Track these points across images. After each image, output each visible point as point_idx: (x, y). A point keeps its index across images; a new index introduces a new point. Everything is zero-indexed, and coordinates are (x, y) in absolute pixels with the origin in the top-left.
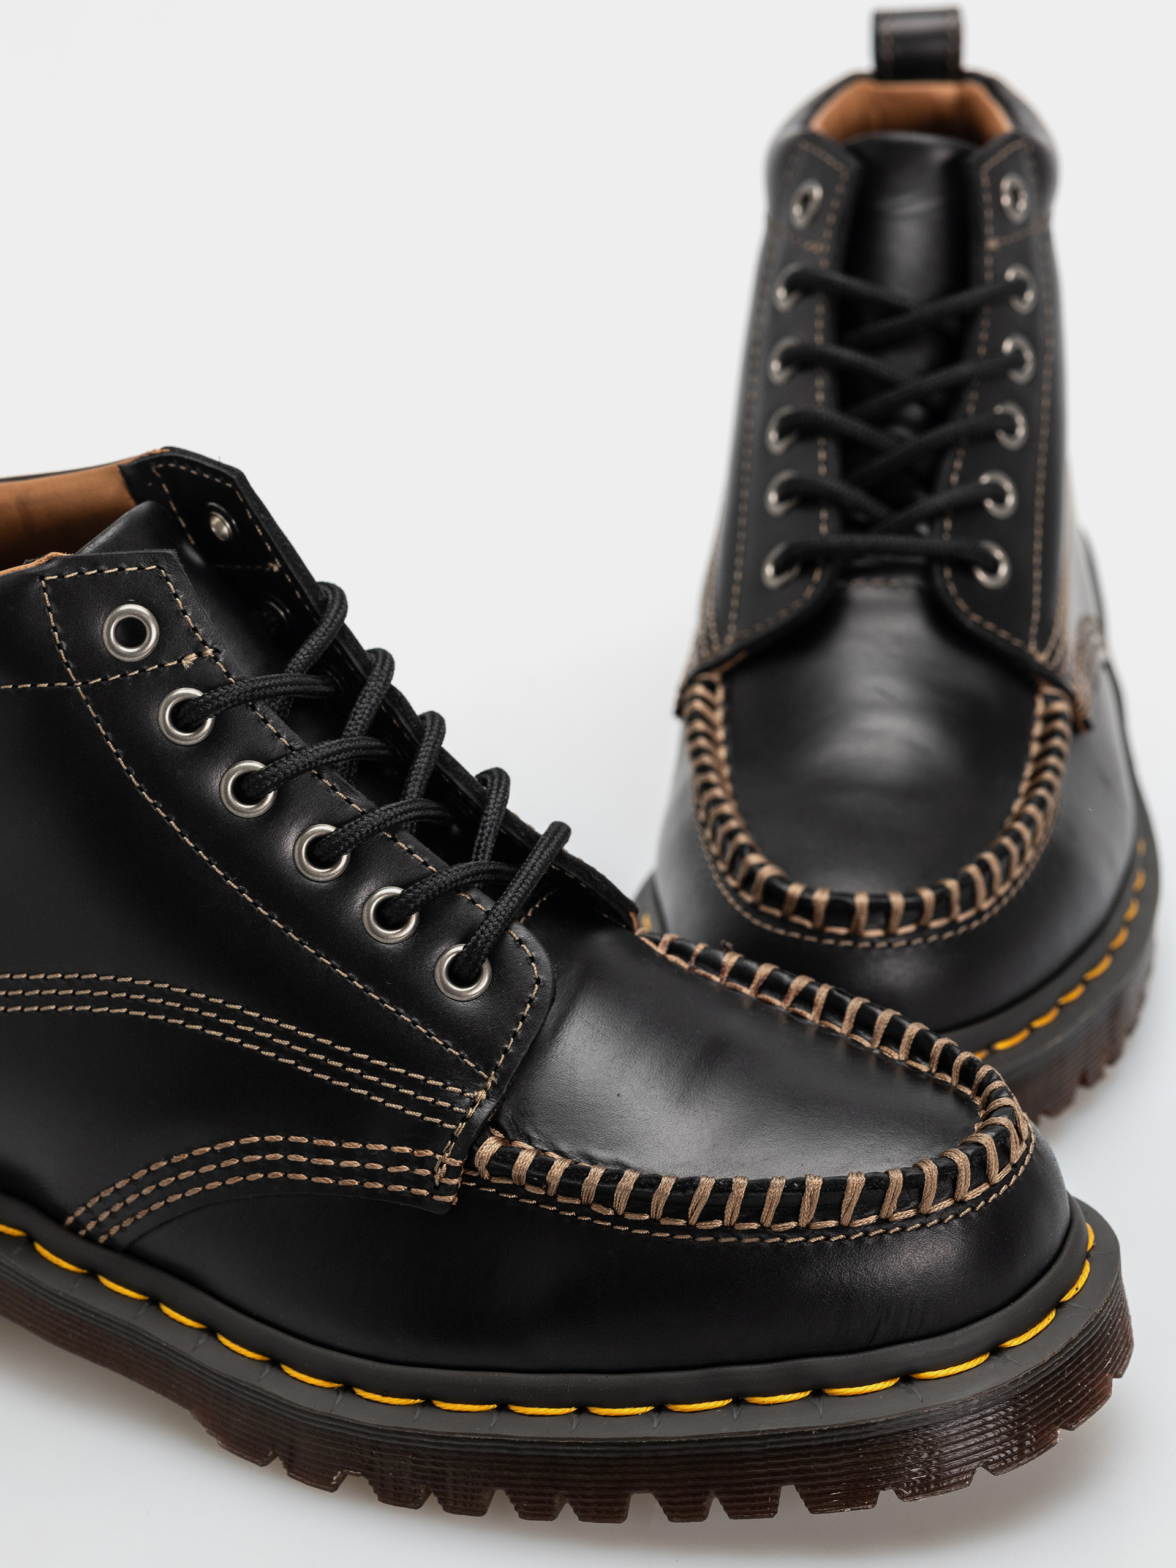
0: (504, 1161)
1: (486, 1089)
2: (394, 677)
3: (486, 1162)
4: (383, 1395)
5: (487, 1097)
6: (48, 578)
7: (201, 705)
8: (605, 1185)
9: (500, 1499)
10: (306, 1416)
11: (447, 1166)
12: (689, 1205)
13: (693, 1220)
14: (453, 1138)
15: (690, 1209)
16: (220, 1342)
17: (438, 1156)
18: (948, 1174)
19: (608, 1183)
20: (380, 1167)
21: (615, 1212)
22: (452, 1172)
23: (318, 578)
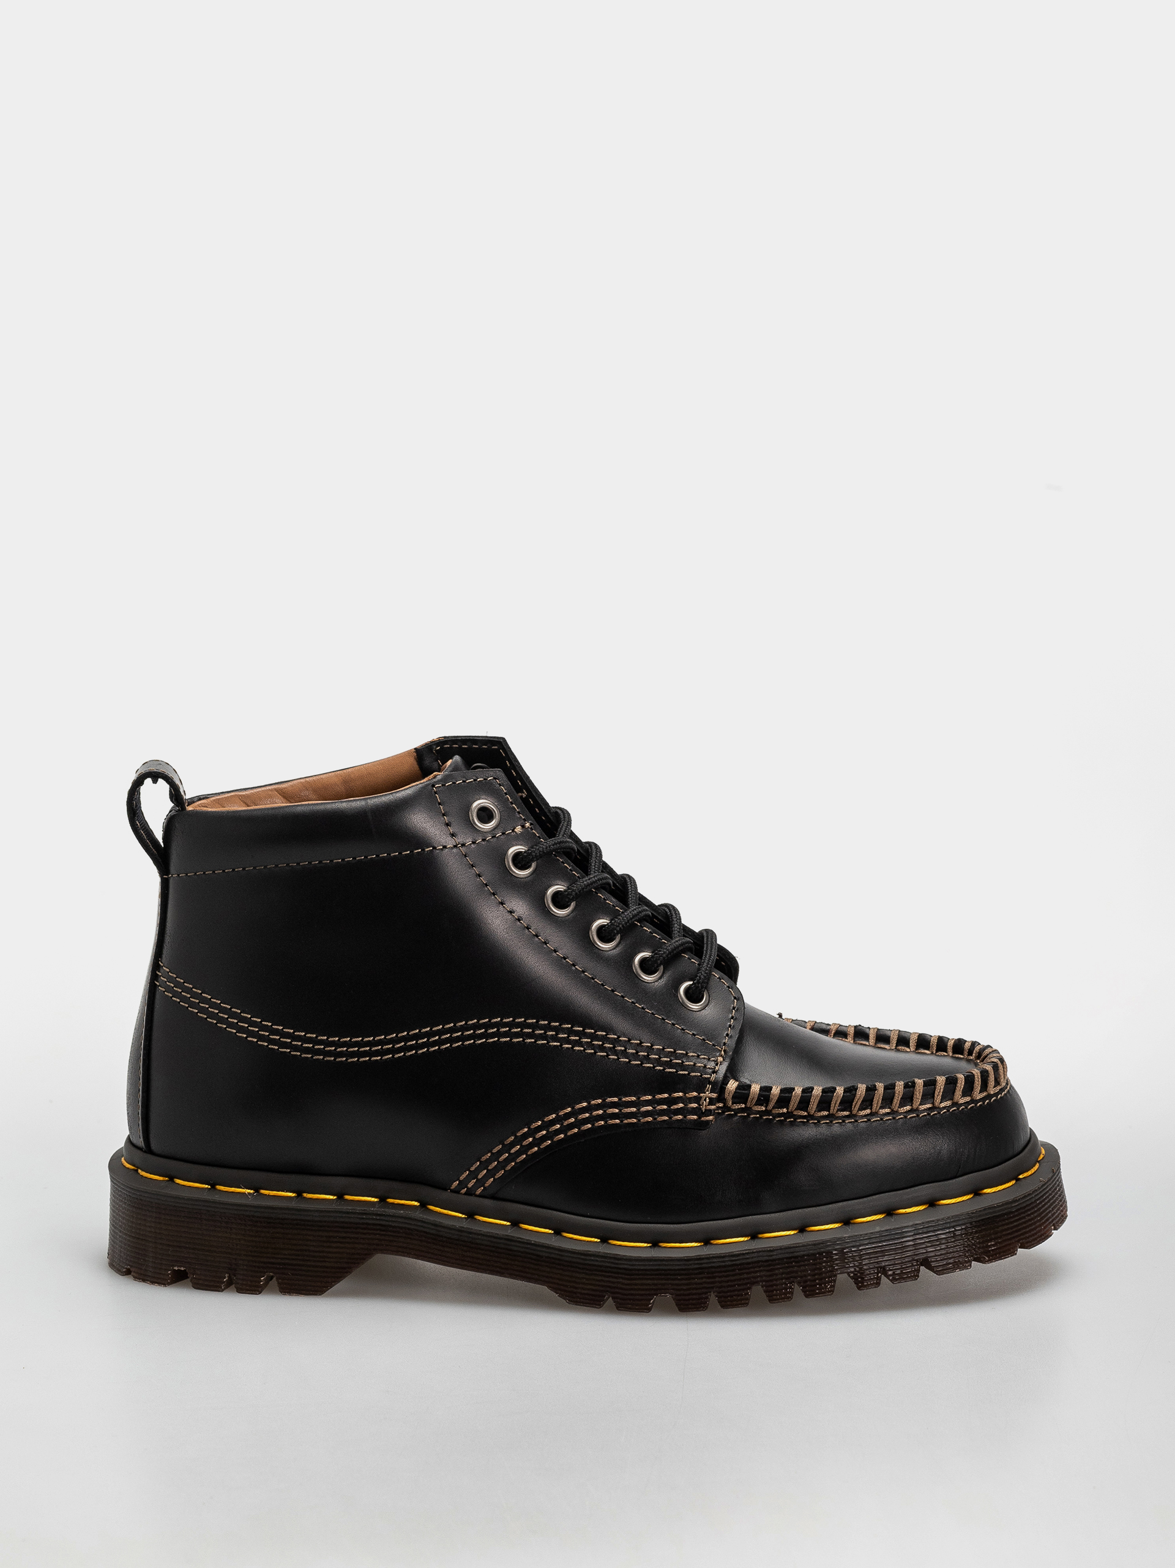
0: (744, 1089)
1: (721, 1056)
2: (603, 857)
3: (731, 1095)
4: (680, 1243)
5: (724, 1060)
6: (436, 786)
7: (526, 857)
8: (806, 1095)
9: (757, 1292)
10: (637, 1263)
11: (709, 1099)
12: (853, 1101)
13: (854, 1112)
14: (710, 1083)
15: (854, 1104)
16: (565, 1237)
17: (702, 1095)
18: (970, 1080)
19: (806, 1093)
20: (665, 1107)
21: (808, 1113)
22: (712, 1102)
23: (552, 804)
